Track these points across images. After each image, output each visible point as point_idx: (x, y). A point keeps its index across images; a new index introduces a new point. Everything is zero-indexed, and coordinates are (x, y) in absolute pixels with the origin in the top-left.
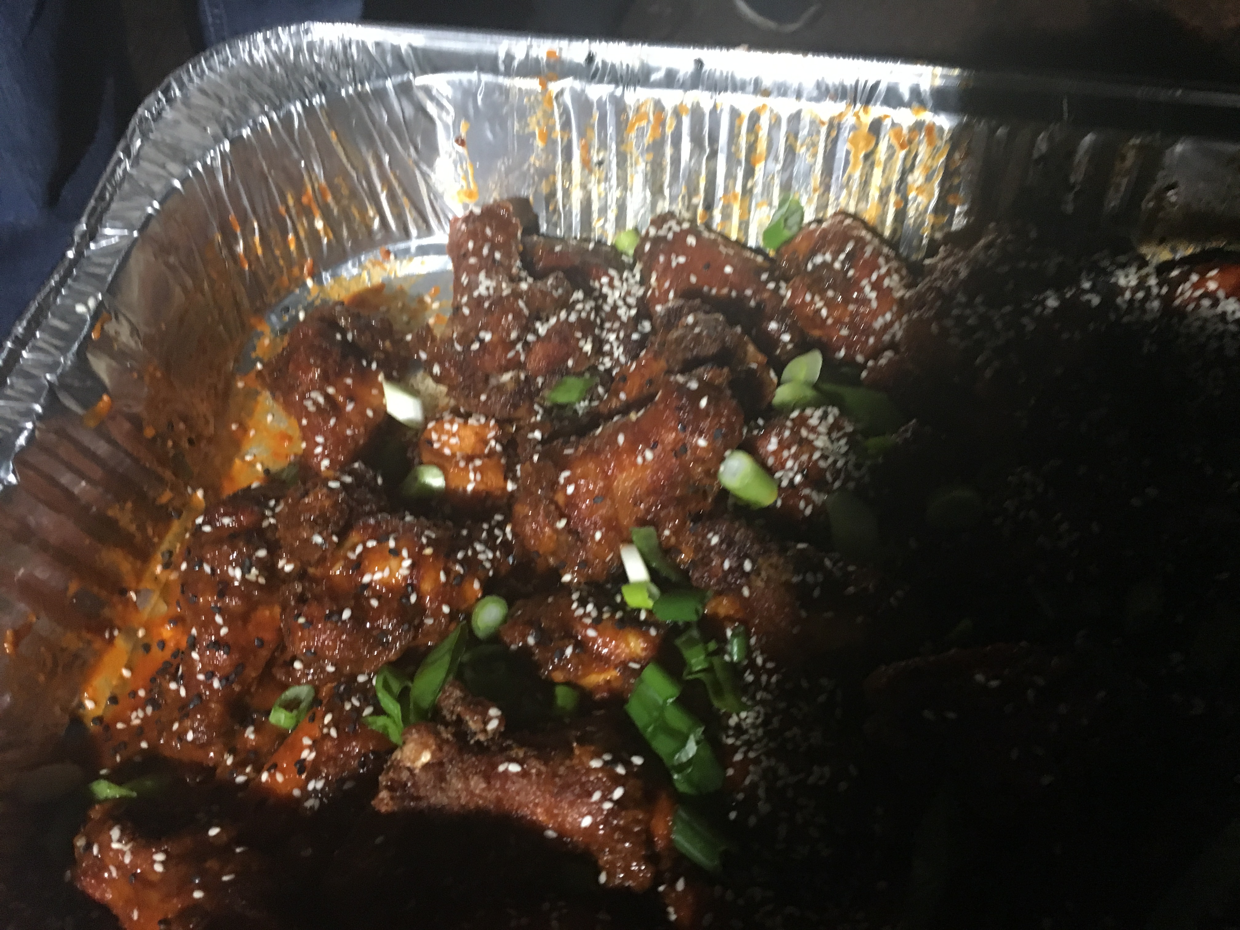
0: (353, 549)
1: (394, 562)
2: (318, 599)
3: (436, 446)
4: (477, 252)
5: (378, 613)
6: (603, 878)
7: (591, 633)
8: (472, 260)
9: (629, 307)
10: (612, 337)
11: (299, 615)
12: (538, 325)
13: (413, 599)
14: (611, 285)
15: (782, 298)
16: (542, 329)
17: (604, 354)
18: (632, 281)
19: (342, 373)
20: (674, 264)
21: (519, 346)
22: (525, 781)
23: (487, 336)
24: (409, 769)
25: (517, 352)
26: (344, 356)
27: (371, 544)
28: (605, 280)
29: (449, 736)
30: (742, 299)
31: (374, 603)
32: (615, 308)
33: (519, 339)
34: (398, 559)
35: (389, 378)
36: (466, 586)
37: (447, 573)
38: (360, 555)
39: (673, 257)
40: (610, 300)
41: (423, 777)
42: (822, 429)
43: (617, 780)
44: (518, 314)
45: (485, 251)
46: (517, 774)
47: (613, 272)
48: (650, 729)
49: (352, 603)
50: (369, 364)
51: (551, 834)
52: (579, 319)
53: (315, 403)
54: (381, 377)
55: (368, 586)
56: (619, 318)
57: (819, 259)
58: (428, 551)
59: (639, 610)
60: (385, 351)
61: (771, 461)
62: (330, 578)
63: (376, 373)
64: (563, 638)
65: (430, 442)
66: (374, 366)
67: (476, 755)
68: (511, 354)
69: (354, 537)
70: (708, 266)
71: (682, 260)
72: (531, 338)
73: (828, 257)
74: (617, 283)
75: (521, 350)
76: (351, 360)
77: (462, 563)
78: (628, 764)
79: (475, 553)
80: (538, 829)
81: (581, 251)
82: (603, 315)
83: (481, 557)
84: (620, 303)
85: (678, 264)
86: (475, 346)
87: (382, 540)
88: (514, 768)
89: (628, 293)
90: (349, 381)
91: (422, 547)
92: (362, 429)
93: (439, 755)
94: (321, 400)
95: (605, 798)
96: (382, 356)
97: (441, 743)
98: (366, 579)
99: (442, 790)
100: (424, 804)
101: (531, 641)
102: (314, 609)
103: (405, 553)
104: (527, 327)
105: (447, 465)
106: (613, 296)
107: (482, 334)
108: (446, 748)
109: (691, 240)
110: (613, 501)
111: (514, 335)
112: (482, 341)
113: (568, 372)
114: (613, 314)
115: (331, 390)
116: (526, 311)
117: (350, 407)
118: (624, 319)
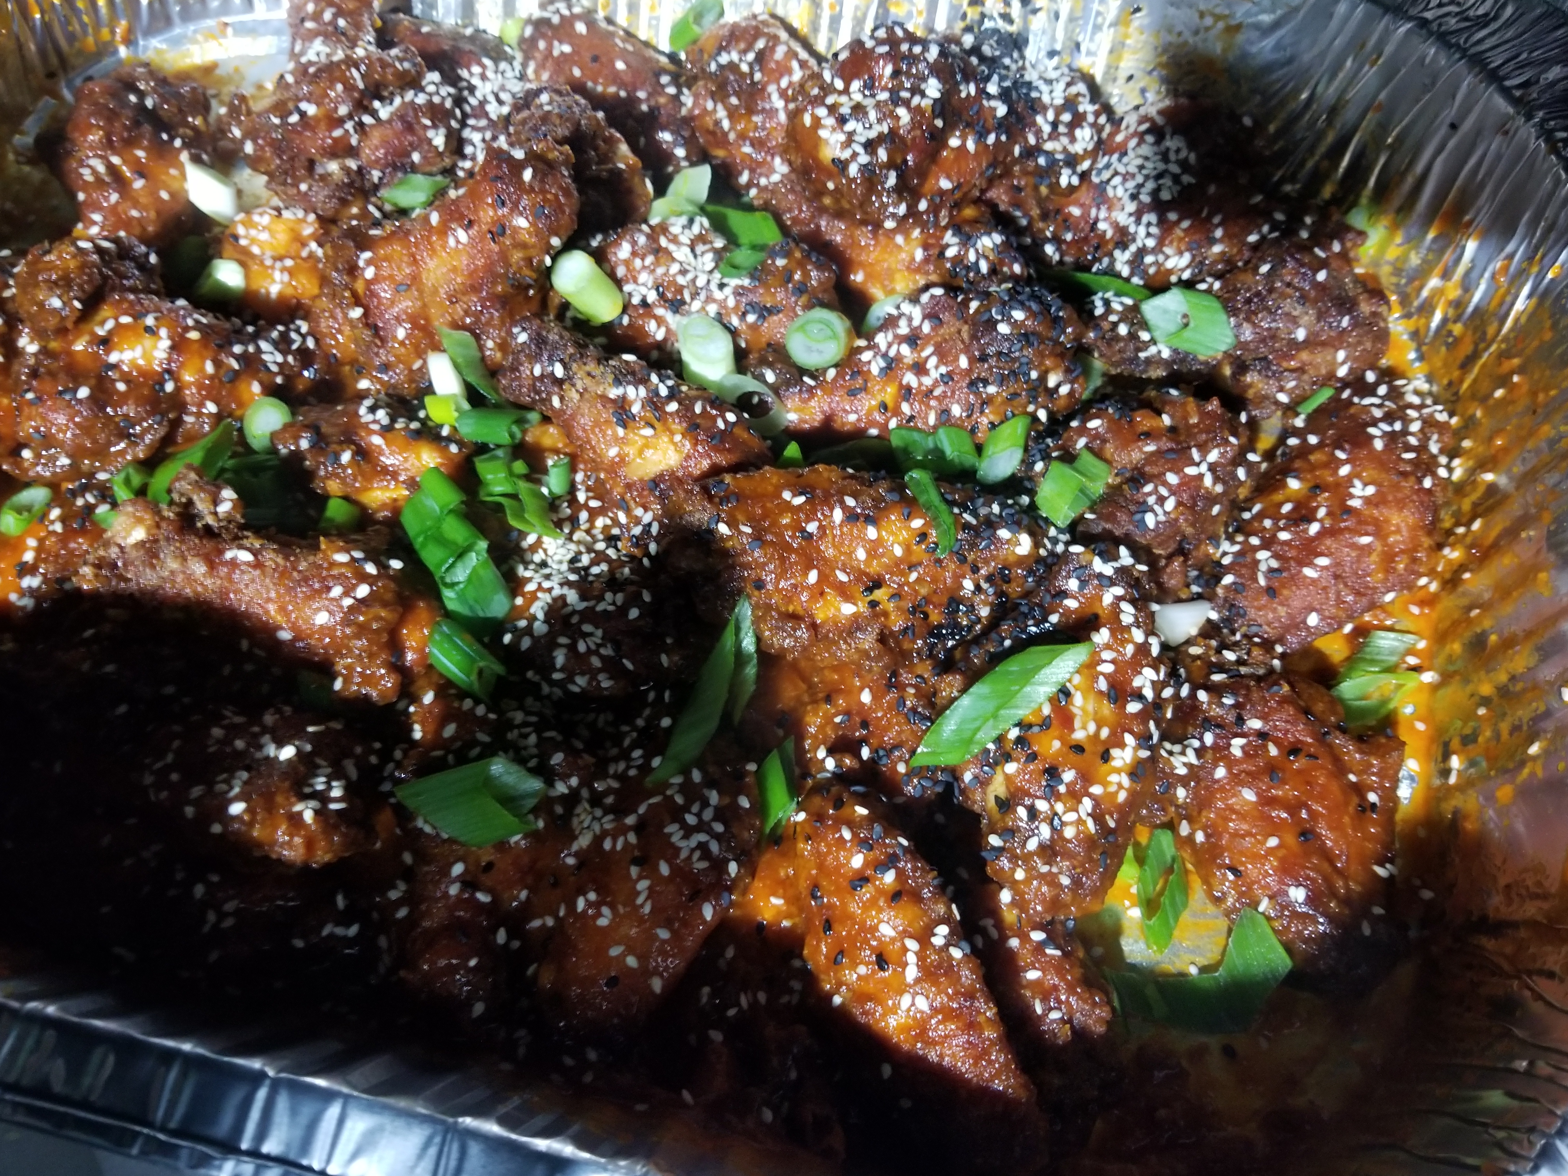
0: (102, 323)
1: (148, 340)
2: (52, 374)
3: (243, 242)
4: (317, 16)
5: (124, 398)
6: (338, 685)
7: (377, 440)
8: (309, 25)
9: (500, 102)
10: (476, 137)
11: (28, 390)
12: (377, 104)
13: (169, 387)
14: (483, 77)
15: (682, 104)
16: (384, 112)
17: (464, 157)
18: (509, 74)
19: (130, 143)
20: (556, 53)
21: (349, 126)
22: (257, 572)
23: (311, 109)
24: (120, 546)
25: (347, 131)
26: (137, 124)
27: (125, 320)
28: (476, 69)
29: (171, 515)
30: (632, 101)
31: (121, 387)
32: (483, 103)
33: (350, 117)
34: (154, 338)
35: (196, 160)
36: (242, 386)
37: (217, 364)
38: (110, 332)
39: (556, 43)
40: (479, 94)
41: (134, 554)
42: (685, 239)
43: (364, 578)
44: (349, 87)
45: (328, 16)
46: (248, 564)
47: (486, 61)
48: (421, 539)
49: (93, 382)
50: (172, 138)
51: (285, 635)
52: (430, 103)
53: (94, 172)
54: (184, 156)
55: (115, 367)
56: (486, 115)
57: (724, 59)
58: (194, 335)
59: (441, 426)
60: (194, 128)
61: (621, 272)
62: (70, 353)
63: (179, 151)
64: (341, 443)
65: (236, 238)
66: (178, 143)
67: (201, 538)
68: (338, 133)
69: (106, 311)
70: (595, 59)
71: (567, 49)
72: (367, 119)
73: (735, 56)
74: (490, 74)
75: (352, 131)
76: (147, 128)
77: (237, 358)
78: (383, 567)
79: (259, 350)
80: (269, 631)
81: (456, 36)
82: (467, 109)
83: (265, 357)
84: (491, 98)
85: (562, 53)
86: (294, 118)
87: (138, 316)
88: (245, 556)
89: (503, 88)
90: (140, 153)
91: (187, 329)
92: (153, 215)
93: (154, 531)
94: (101, 168)
95: (346, 594)
96: (189, 132)
97: (159, 519)
98: (113, 358)
99: (153, 567)
100: (133, 586)
101: (304, 444)
102: (48, 386)
103: (163, 332)
104: (362, 105)
105: (250, 262)
106: (484, 89)
107: (304, 106)
108: (164, 525)
109: (581, 28)
110: (421, 291)
111: (343, 110)
112: (303, 114)
113: (414, 169)
114: (481, 111)
115: (116, 160)
116: (361, 85)
117: (139, 184)
118: (494, 117)
